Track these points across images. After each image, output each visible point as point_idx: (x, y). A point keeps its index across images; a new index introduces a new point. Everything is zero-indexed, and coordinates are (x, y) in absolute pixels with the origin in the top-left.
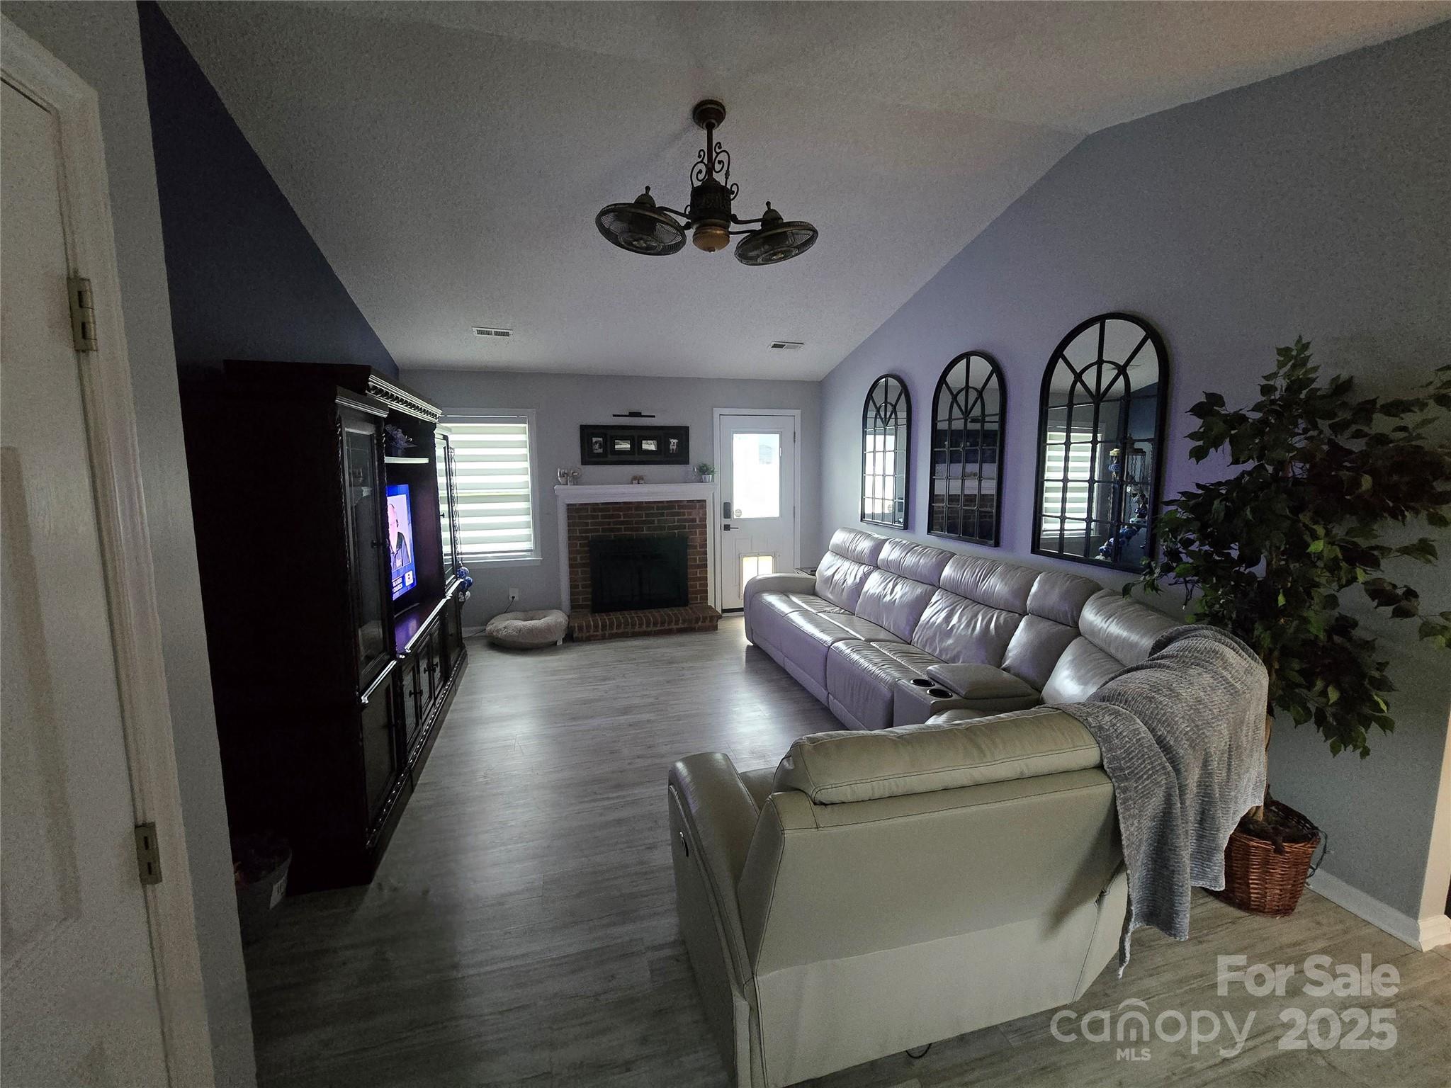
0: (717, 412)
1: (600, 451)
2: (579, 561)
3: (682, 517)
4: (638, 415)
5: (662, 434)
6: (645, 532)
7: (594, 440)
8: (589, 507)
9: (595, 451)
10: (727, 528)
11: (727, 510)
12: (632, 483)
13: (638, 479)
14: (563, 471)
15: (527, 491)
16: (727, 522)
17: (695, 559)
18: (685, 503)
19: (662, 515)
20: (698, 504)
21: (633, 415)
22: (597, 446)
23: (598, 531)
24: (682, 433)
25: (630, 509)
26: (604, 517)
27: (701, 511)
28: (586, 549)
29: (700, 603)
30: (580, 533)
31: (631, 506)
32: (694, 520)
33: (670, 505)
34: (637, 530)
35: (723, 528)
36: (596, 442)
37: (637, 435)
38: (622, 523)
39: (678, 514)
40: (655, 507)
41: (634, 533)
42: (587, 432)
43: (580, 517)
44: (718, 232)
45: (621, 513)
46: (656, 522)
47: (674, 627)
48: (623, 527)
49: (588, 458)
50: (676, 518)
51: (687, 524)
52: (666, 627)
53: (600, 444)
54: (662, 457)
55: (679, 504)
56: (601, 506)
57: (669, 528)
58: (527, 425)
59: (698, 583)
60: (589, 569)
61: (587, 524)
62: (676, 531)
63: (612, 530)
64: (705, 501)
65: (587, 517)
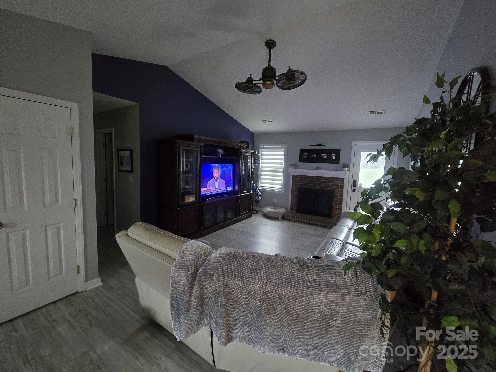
0: (354, 143)
1: (306, 158)
2: (294, 194)
3: (333, 184)
4: (321, 145)
5: (329, 152)
6: (318, 187)
7: (304, 154)
8: (299, 176)
9: (304, 158)
10: (354, 191)
11: (355, 183)
12: (315, 169)
13: (318, 168)
14: (292, 164)
15: (282, 170)
16: (354, 188)
17: (337, 201)
18: (335, 179)
19: (325, 182)
20: (340, 180)
21: (318, 145)
22: (305, 156)
23: (301, 185)
24: (337, 152)
25: (313, 179)
27: (342, 182)
28: (297, 190)
32: (338, 186)
33: (329, 178)
34: (315, 186)
35: (352, 190)
37: (319, 152)
38: (310, 183)
39: (332, 182)
41: (314, 187)
42: (302, 151)
43: (296, 180)
44: (268, 83)
45: (310, 180)
46: (322, 184)
47: (319, 223)
48: (310, 185)
49: (302, 160)
50: (330, 184)
51: (335, 187)
52: (316, 223)
54: (329, 161)
55: (332, 178)
57: (327, 187)
58: (284, 149)
59: (337, 210)
60: (297, 197)
61: (298, 182)
62: (330, 189)
63: (306, 185)
64: (344, 178)
65: (299, 180)
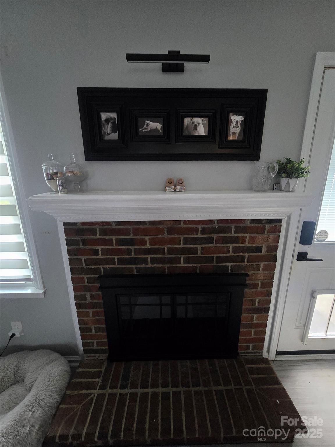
1: (115, 136)
2: (88, 300)
3: (241, 245)
6: (182, 264)
7: (104, 116)
8: (98, 228)
9: (107, 138)
10: (302, 257)
11: (307, 232)
12: (165, 191)
13: (174, 185)
16: (304, 248)
18: (247, 224)
19: (210, 241)
20: (268, 227)
22: (108, 128)
23: (112, 261)
25: (160, 231)
26: (120, 242)
27: (271, 236)
29: (252, 353)
30: (86, 265)
31: (161, 227)
32: (258, 249)
33: (223, 227)
35: (296, 258)
36: (107, 121)
38: (149, 252)
39: (236, 240)
40: (200, 229)
42: (90, 101)
43: (84, 242)
45: (147, 238)
46: (199, 252)
48: (149, 257)
50: (231, 245)
51: (247, 255)
53: (114, 123)
54: (216, 147)
55: (237, 225)
56: (114, 227)
57: (220, 260)
59: (253, 330)
61: (96, 252)
63: (135, 261)
64: (280, 220)
65: (94, 242)
